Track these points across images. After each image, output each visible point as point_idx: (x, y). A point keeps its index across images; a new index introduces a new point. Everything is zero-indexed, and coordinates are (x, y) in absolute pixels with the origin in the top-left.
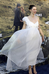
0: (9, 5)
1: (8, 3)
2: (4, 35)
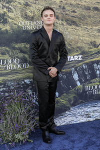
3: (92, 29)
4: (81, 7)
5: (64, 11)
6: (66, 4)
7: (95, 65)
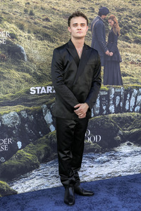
5: (32, 18)
6: (36, 7)
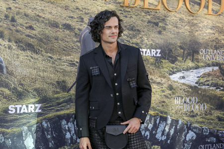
0: (65, 22)
1: (64, 16)
2: (48, 107)
3: (60, 59)
4: (43, 22)
7: (64, 122)
